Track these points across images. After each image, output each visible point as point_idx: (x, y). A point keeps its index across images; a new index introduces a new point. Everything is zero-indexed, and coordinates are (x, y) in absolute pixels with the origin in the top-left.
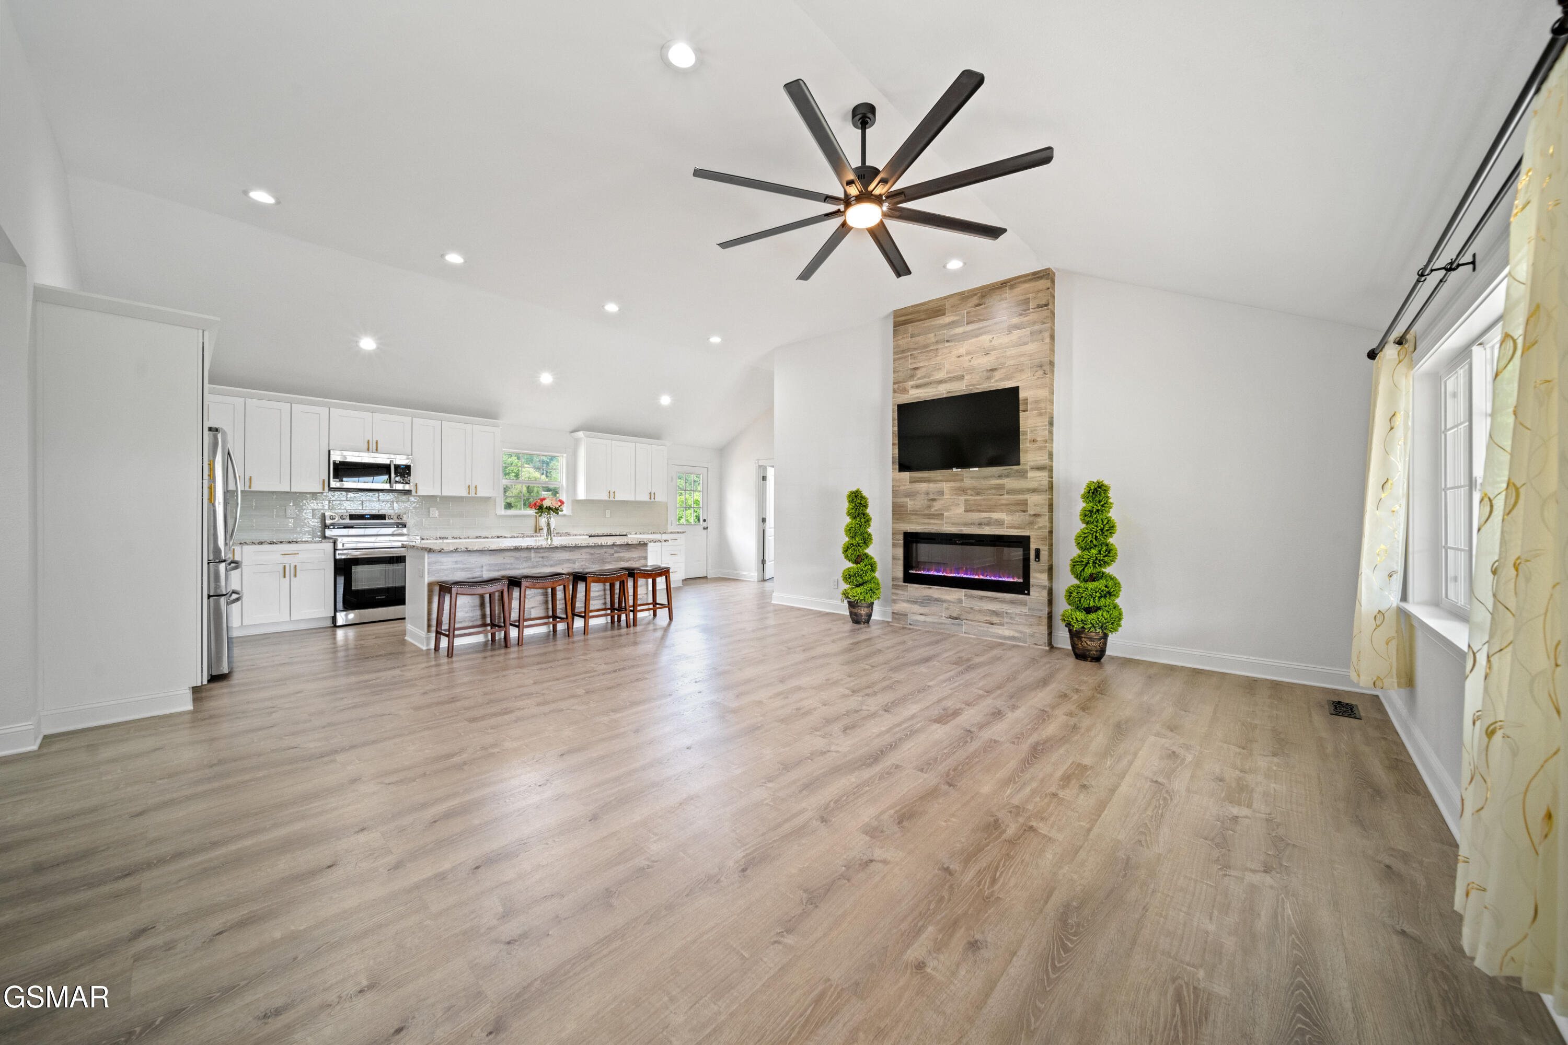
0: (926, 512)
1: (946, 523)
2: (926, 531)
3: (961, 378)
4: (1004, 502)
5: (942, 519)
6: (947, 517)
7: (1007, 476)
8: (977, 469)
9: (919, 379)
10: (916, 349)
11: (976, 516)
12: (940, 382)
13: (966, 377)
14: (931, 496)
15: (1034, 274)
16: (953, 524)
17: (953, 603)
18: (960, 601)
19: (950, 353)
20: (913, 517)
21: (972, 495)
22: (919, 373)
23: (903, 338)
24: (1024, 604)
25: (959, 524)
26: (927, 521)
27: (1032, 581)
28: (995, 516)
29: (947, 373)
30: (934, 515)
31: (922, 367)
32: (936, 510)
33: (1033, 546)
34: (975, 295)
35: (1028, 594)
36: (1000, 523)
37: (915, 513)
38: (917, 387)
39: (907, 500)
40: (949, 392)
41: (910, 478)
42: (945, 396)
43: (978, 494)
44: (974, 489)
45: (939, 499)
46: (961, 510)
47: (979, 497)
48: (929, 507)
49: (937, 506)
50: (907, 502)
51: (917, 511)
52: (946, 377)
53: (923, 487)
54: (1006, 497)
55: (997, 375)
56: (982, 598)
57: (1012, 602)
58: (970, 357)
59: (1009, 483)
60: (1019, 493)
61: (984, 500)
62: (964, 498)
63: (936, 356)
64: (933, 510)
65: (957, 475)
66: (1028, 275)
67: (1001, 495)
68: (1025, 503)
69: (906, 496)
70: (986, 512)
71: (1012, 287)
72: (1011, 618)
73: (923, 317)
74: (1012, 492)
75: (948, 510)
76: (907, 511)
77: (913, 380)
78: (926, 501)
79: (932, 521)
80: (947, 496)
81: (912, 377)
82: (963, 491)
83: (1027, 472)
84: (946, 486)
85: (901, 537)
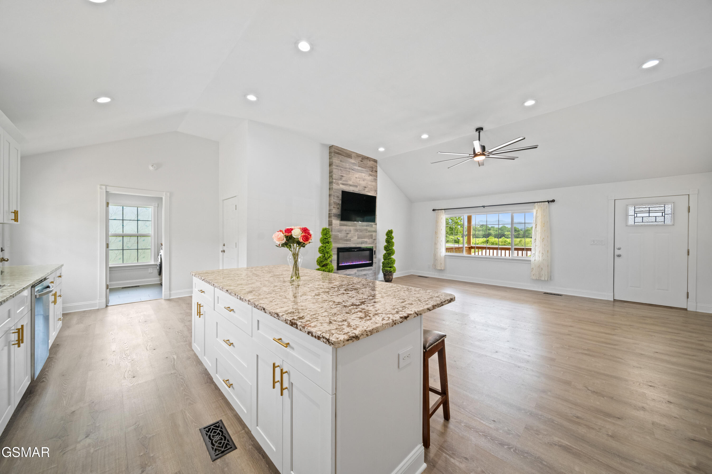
0: (345, 239)
1: (352, 243)
2: (345, 247)
3: (357, 186)
4: (367, 235)
5: (350, 242)
6: (352, 241)
7: (368, 226)
8: (361, 223)
9: (343, 181)
10: (342, 167)
11: (360, 240)
12: (350, 185)
13: (358, 187)
14: (347, 232)
15: (374, 159)
16: (354, 243)
17: (354, 274)
18: (356, 273)
19: (353, 175)
20: (341, 241)
21: (359, 232)
22: (344, 179)
23: (337, 160)
24: (371, 269)
25: (355, 243)
26: (346, 242)
27: (374, 261)
28: (365, 240)
29: (353, 183)
30: (348, 240)
31: (344, 176)
32: (349, 238)
33: (374, 250)
34: (361, 157)
35: (373, 266)
36: (366, 242)
37: (341, 239)
38: (343, 184)
39: (338, 233)
40: (353, 191)
41: (340, 223)
42: (352, 192)
43: (361, 232)
44: (360, 230)
45: (350, 233)
46: (356, 238)
47: (361, 233)
48: (347, 236)
49: (349, 236)
50: (338, 234)
51: (342, 238)
52: (352, 184)
53: (344, 228)
54: (368, 233)
55: (367, 190)
56: (361, 270)
57: (369, 270)
58: (359, 179)
59: (369, 228)
60: (371, 232)
61: (362, 234)
62: (357, 233)
63: (349, 174)
64: (348, 238)
65: (355, 224)
66: (373, 159)
67: (367, 232)
68: (372, 235)
69: (338, 232)
70: (363, 238)
71: (370, 160)
72: (369, 275)
73: (345, 155)
74: (369, 231)
75: (352, 238)
76: (338, 238)
77: (341, 181)
78: (345, 234)
79: (347, 242)
80: (352, 232)
81: (341, 179)
82: (356, 230)
83: (373, 225)
84: (352, 228)
85: (336, 250)
